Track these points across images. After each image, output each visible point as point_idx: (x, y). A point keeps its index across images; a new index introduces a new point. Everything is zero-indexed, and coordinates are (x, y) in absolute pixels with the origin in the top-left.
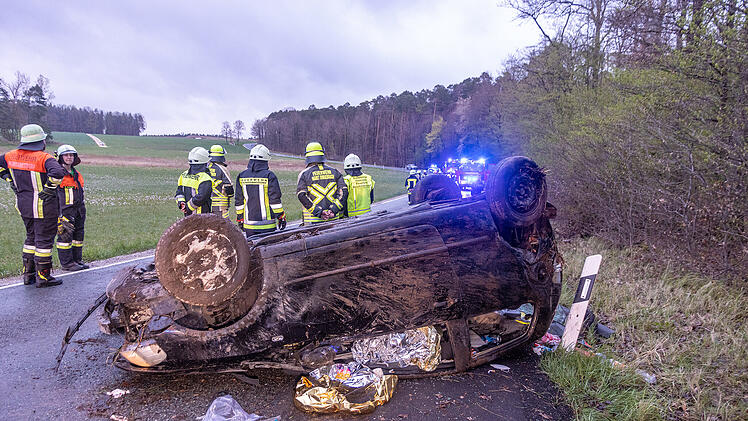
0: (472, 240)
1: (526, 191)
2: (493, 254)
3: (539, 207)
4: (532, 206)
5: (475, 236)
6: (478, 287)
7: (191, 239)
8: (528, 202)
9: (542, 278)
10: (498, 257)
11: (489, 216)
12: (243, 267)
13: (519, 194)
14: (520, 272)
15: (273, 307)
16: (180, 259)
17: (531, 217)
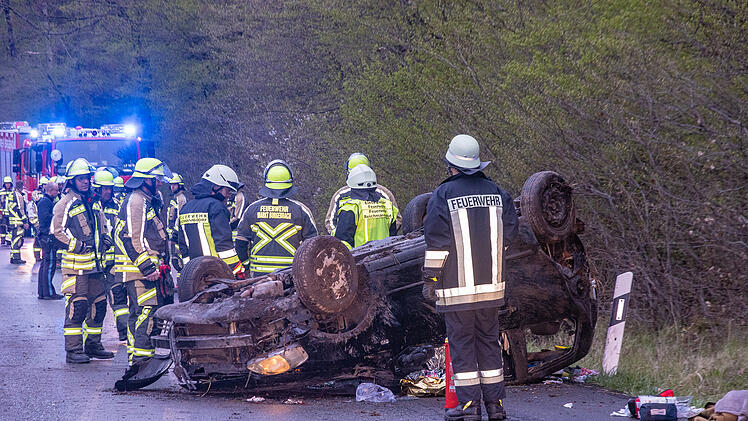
0: (520, 254)
1: (557, 204)
2: (538, 267)
3: (570, 221)
4: (564, 221)
5: (521, 250)
6: (530, 297)
7: (323, 256)
8: (560, 216)
9: (580, 292)
10: (543, 270)
11: (530, 230)
12: (356, 277)
13: (551, 209)
14: (563, 284)
15: (381, 313)
16: (319, 272)
17: (565, 231)
